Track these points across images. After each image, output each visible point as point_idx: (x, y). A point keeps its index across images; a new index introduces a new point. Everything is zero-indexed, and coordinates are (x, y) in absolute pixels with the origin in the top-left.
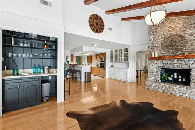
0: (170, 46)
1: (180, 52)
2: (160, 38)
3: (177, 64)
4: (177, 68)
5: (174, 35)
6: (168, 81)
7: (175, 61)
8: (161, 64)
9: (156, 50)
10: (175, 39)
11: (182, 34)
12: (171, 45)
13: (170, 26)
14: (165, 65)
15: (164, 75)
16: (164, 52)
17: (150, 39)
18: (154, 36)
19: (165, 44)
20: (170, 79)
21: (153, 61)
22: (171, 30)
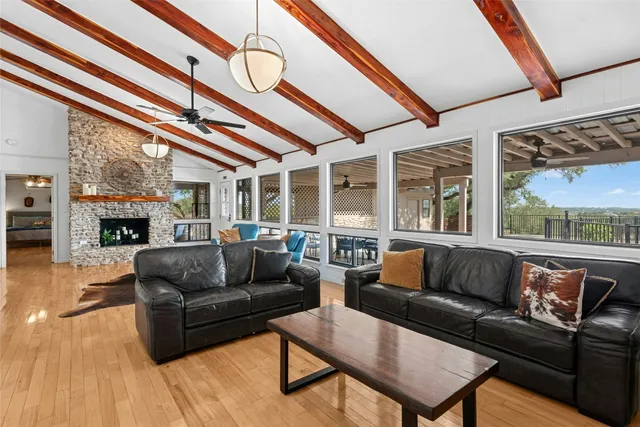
0: (119, 177)
1: (135, 191)
2: (99, 157)
3: (130, 210)
4: (131, 216)
5: (125, 160)
6: (114, 243)
7: (128, 205)
8: (102, 210)
9: (90, 180)
10: (127, 165)
11: (137, 160)
12: (121, 176)
13: (117, 139)
14: (110, 212)
15: (106, 232)
16: (109, 188)
17: (75, 152)
18: (84, 149)
19: (108, 171)
20: (119, 238)
21: (84, 205)
22: (119, 147)
